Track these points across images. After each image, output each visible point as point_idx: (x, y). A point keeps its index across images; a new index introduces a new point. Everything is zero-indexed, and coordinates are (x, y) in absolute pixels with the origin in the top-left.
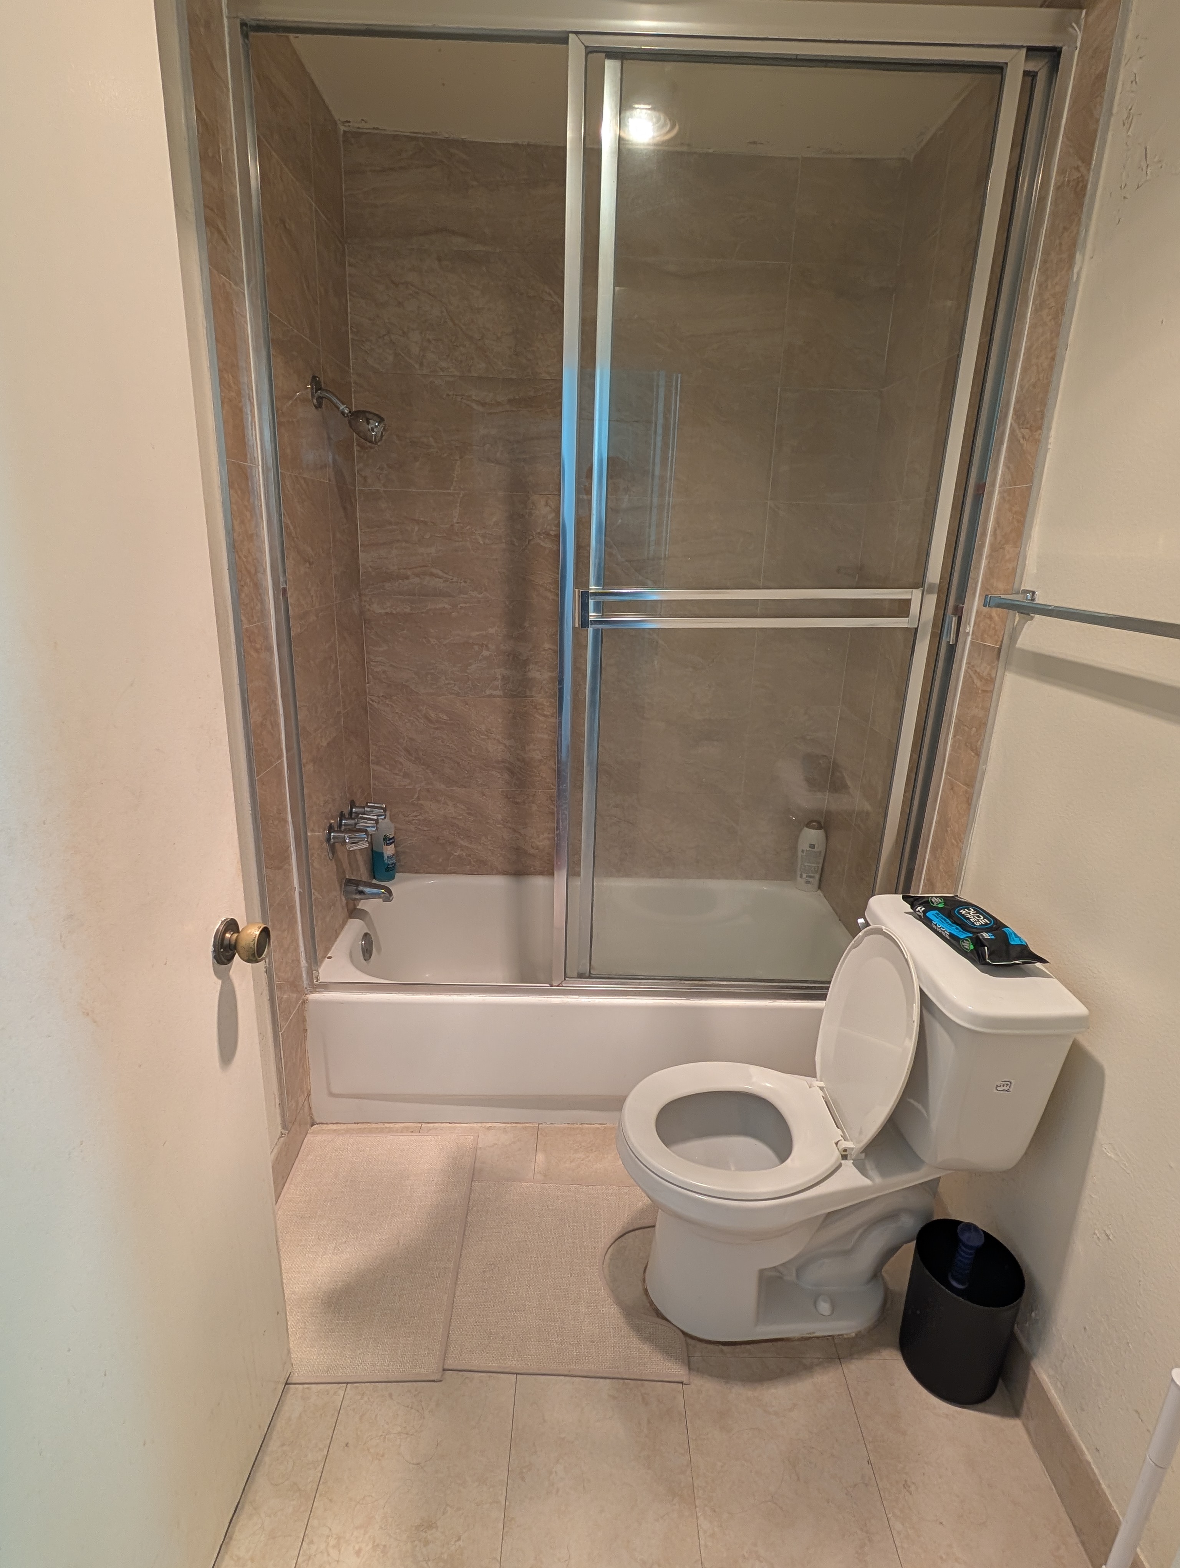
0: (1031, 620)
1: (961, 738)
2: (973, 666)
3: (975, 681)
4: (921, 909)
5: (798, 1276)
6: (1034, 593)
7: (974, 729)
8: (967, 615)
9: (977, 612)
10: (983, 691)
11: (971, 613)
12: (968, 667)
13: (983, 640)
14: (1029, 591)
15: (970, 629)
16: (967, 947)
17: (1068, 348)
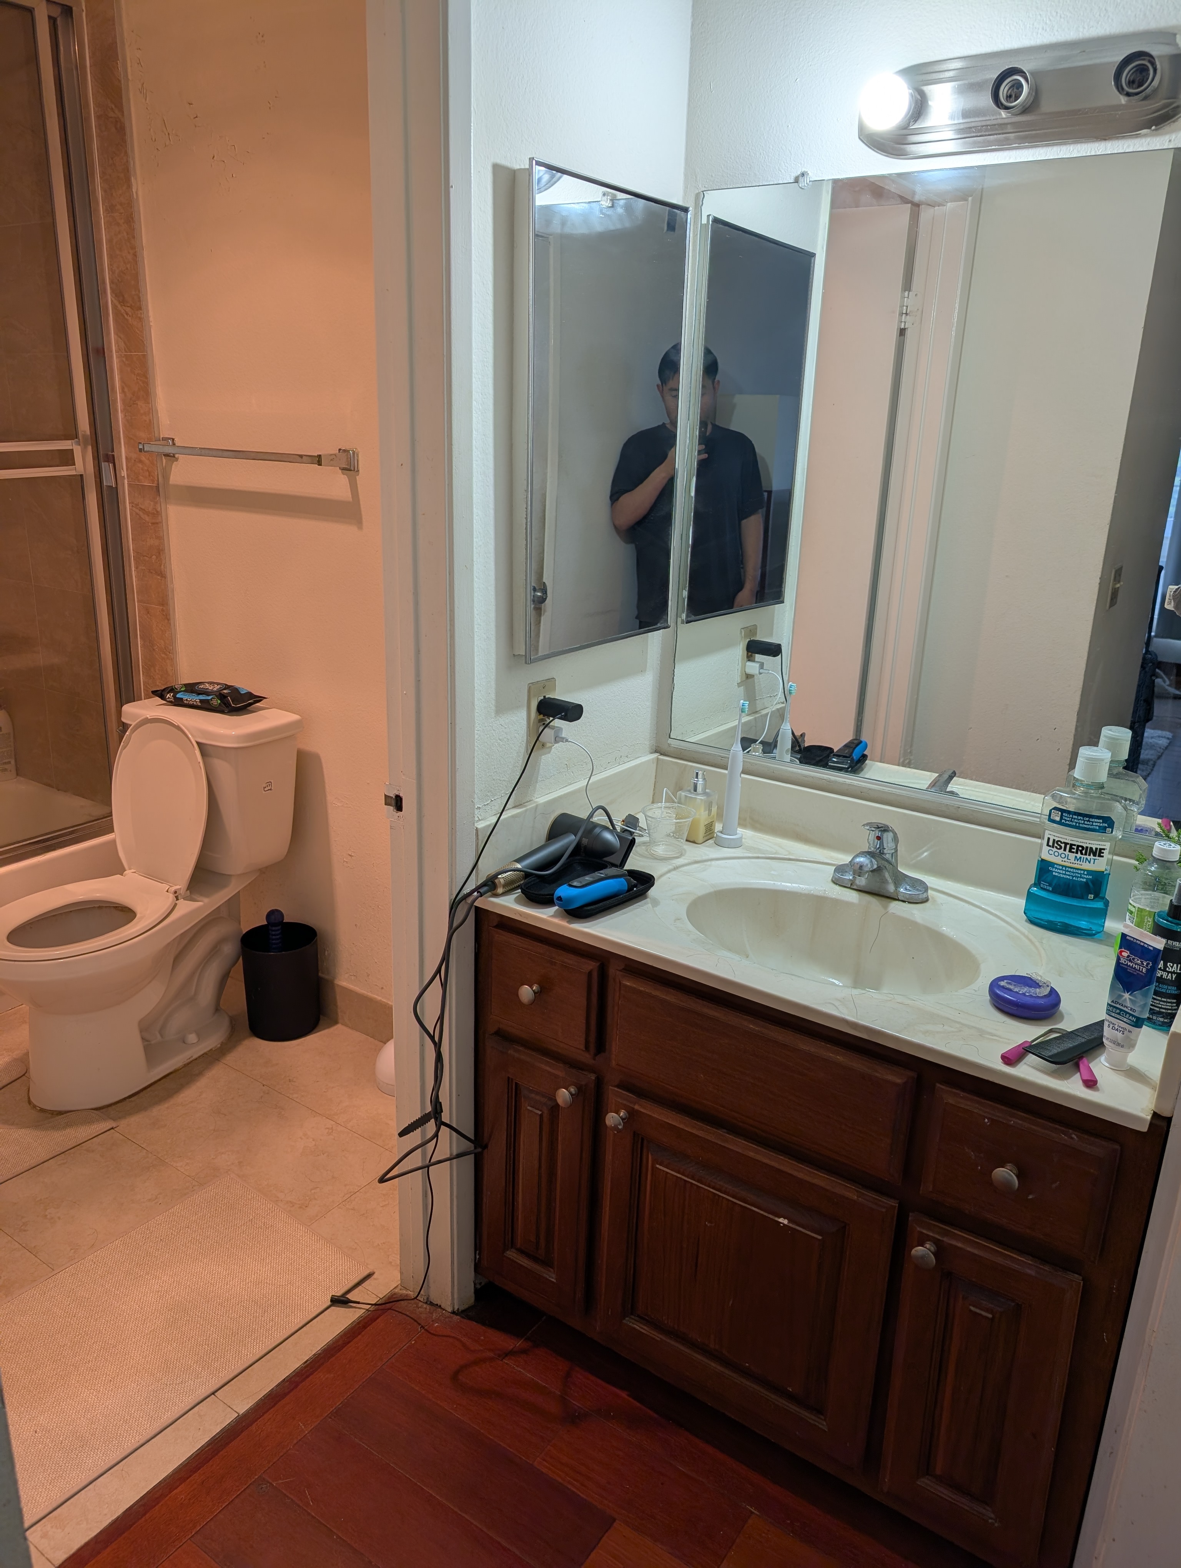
0: (177, 461)
1: (144, 568)
2: (137, 505)
3: (142, 516)
4: (170, 695)
5: (162, 1036)
6: (173, 439)
7: (154, 557)
8: (119, 462)
9: (126, 458)
10: (153, 524)
11: (121, 459)
12: (133, 506)
13: (139, 481)
14: (170, 438)
15: (124, 473)
16: (215, 704)
17: (144, 249)
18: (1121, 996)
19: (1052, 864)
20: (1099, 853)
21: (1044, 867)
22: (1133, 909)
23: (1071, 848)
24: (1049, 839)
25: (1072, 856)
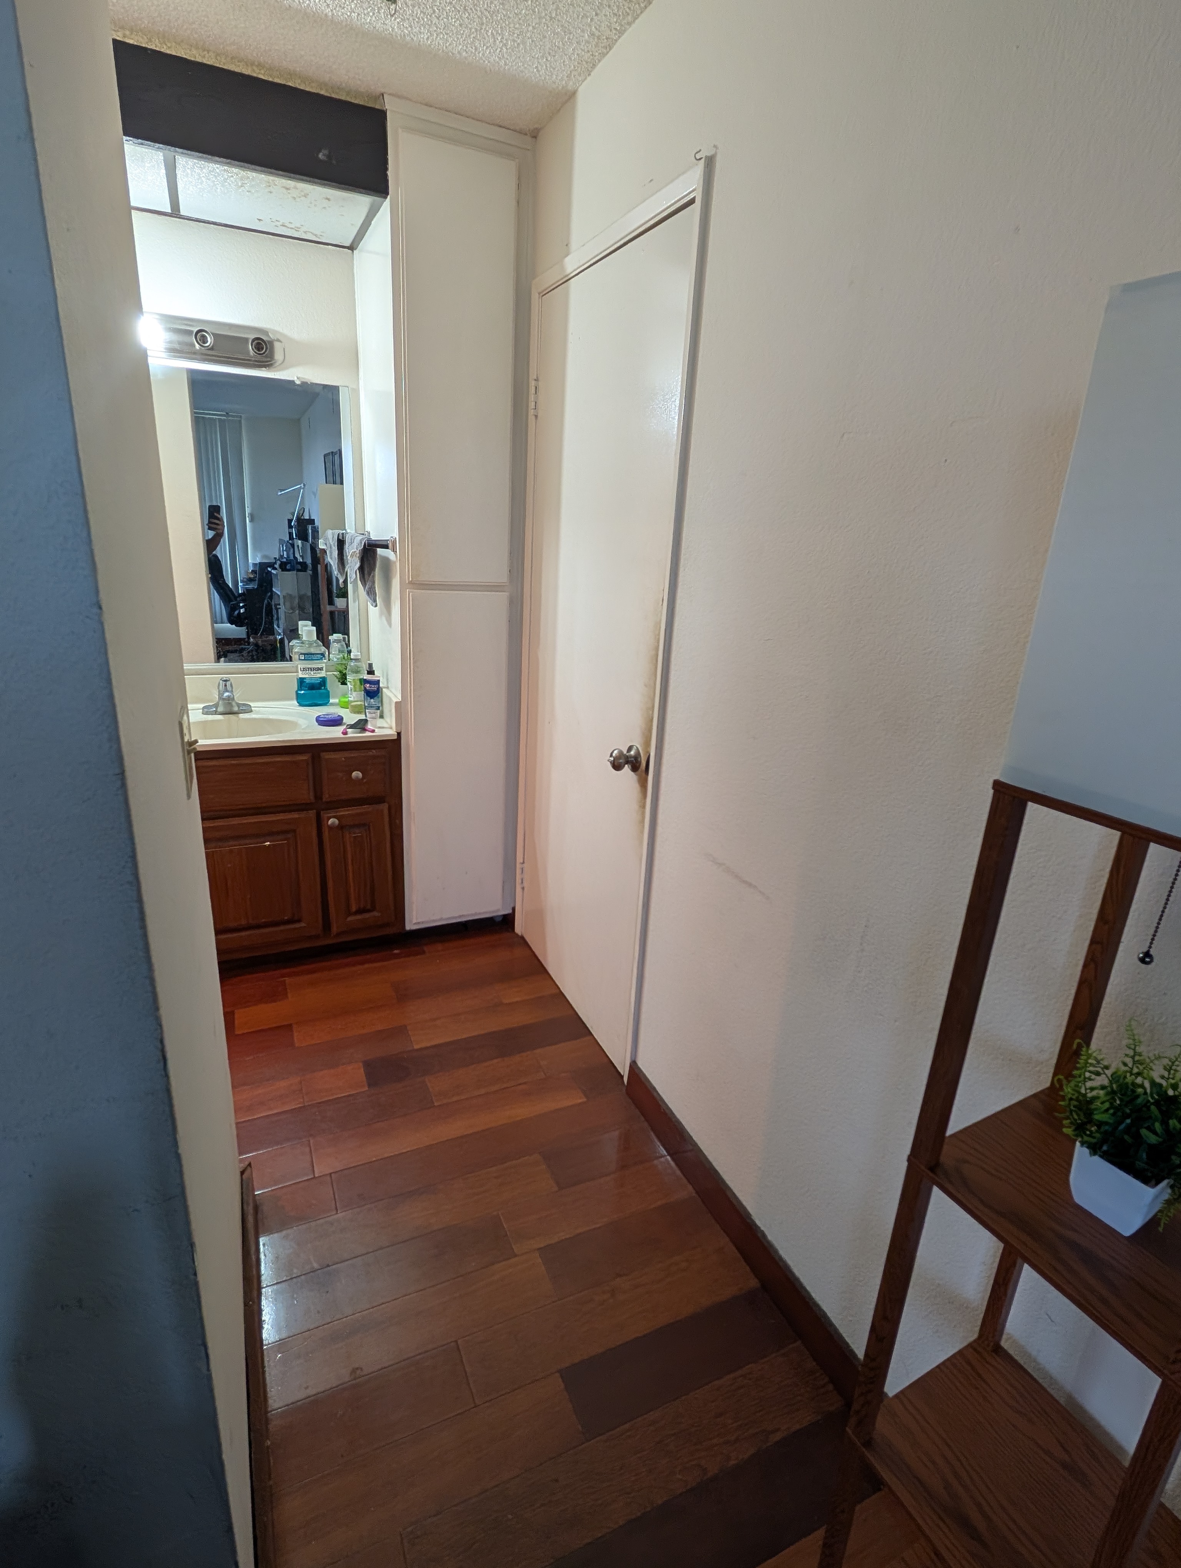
18: (370, 702)
19: (305, 678)
20: (321, 669)
21: (301, 681)
22: (351, 680)
23: (311, 670)
24: (301, 668)
25: (312, 673)
